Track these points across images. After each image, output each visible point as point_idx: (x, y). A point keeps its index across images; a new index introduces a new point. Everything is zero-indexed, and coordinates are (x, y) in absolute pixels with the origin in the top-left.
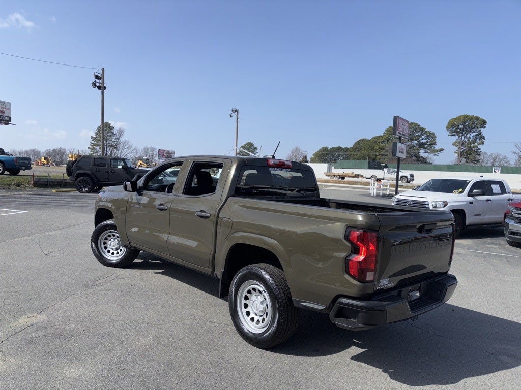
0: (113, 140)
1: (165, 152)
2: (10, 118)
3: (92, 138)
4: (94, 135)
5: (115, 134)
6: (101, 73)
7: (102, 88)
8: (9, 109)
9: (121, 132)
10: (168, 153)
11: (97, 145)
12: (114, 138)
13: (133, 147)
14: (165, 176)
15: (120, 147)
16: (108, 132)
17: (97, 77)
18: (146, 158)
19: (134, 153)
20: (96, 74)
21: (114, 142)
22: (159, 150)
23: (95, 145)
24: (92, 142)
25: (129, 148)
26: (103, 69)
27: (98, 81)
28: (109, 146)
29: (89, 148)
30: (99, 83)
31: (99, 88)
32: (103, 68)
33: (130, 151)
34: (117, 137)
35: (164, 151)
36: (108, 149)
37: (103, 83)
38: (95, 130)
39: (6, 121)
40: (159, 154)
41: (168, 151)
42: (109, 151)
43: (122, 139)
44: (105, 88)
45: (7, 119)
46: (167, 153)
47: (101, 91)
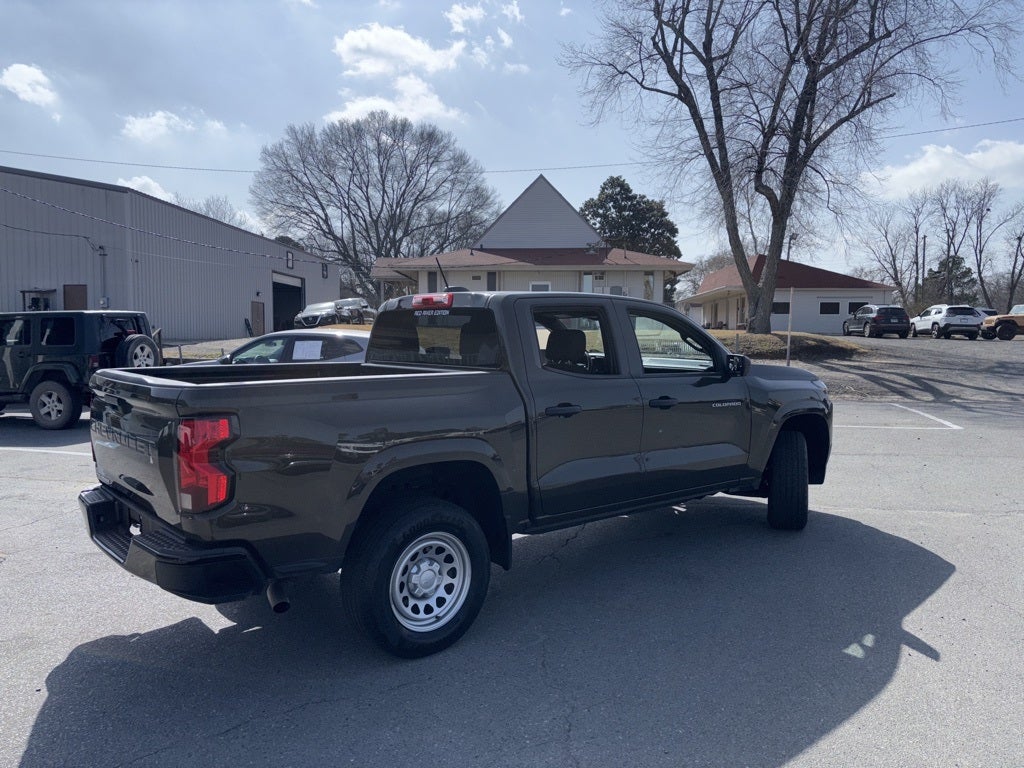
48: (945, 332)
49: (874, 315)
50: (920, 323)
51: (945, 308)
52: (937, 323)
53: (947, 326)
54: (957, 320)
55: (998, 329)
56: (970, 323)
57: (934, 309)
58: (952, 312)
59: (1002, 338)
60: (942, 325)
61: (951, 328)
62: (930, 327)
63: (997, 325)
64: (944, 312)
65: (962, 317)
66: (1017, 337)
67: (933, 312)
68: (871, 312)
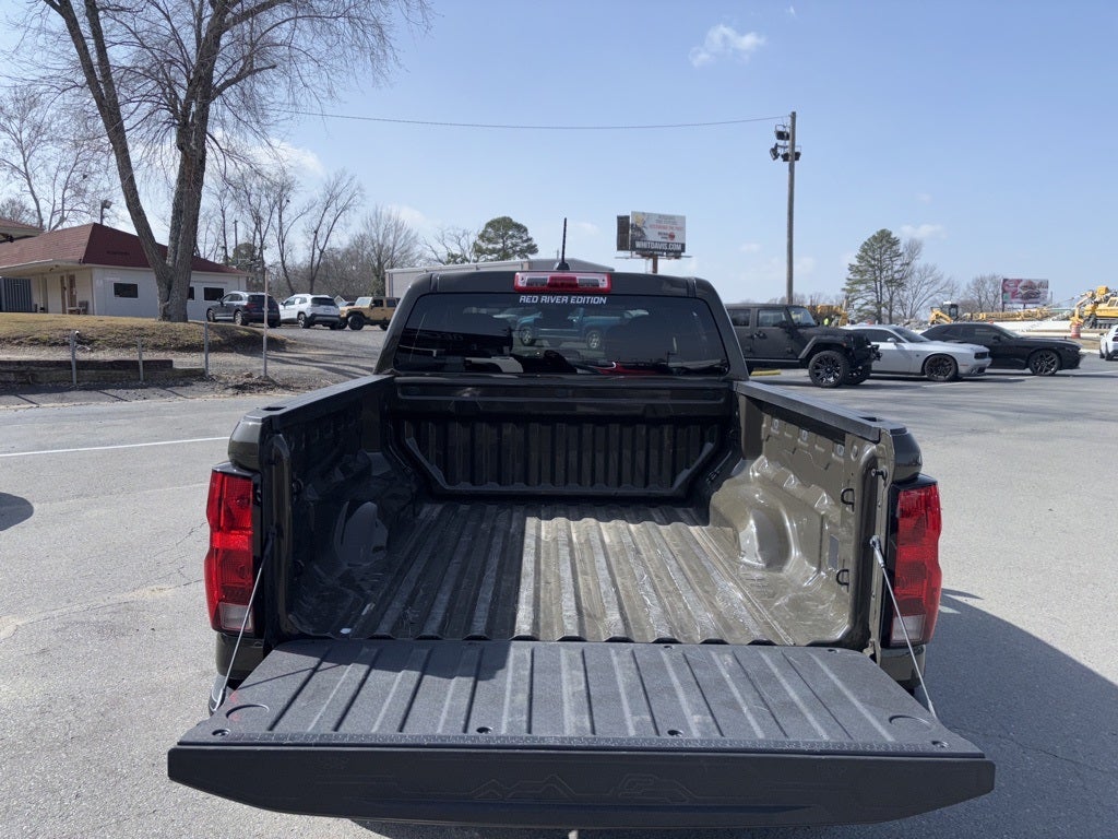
0: (896, 268)
1: (1021, 284)
2: (683, 246)
3: (851, 267)
4: (855, 262)
5: (900, 255)
6: (789, 124)
7: (792, 157)
8: (682, 229)
9: (915, 249)
10: (1030, 285)
11: (860, 282)
12: (899, 262)
13: (945, 279)
14: (899, 341)
15: (911, 283)
16: (886, 251)
17: (781, 135)
18: (949, 303)
19: (945, 292)
20: (781, 129)
21: (897, 272)
22: (1005, 280)
23: (856, 282)
24: (851, 277)
25: (935, 282)
26: (793, 116)
27: (781, 143)
28: (886, 282)
29: (844, 290)
30: (786, 149)
31: (785, 157)
32: (794, 114)
33: (935, 289)
34: (905, 259)
35: (1019, 281)
36: (885, 289)
37: (793, 145)
38: (858, 252)
39: (676, 252)
40: (1004, 291)
41: (1030, 282)
42: (887, 294)
43: (918, 263)
44: (797, 156)
45: (679, 248)
46: (1025, 287)
47: (787, 163)
48: (310, 322)
49: (245, 303)
50: (286, 312)
51: (309, 297)
52: (303, 313)
53: (314, 315)
54: (321, 310)
55: (350, 319)
56: (332, 313)
57: (298, 297)
58: (317, 301)
59: (353, 328)
60: (308, 314)
61: (317, 318)
62: (296, 317)
63: (348, 316)
64: (309, 303)
65: (325, 307)
66: (365, 327)
67: (297, 301)
68: (241, 299)
